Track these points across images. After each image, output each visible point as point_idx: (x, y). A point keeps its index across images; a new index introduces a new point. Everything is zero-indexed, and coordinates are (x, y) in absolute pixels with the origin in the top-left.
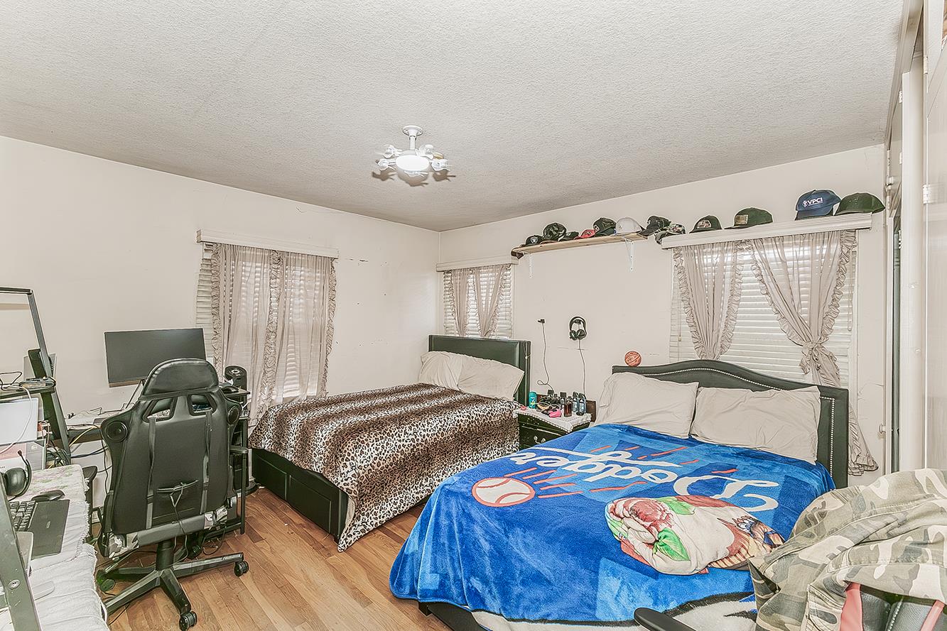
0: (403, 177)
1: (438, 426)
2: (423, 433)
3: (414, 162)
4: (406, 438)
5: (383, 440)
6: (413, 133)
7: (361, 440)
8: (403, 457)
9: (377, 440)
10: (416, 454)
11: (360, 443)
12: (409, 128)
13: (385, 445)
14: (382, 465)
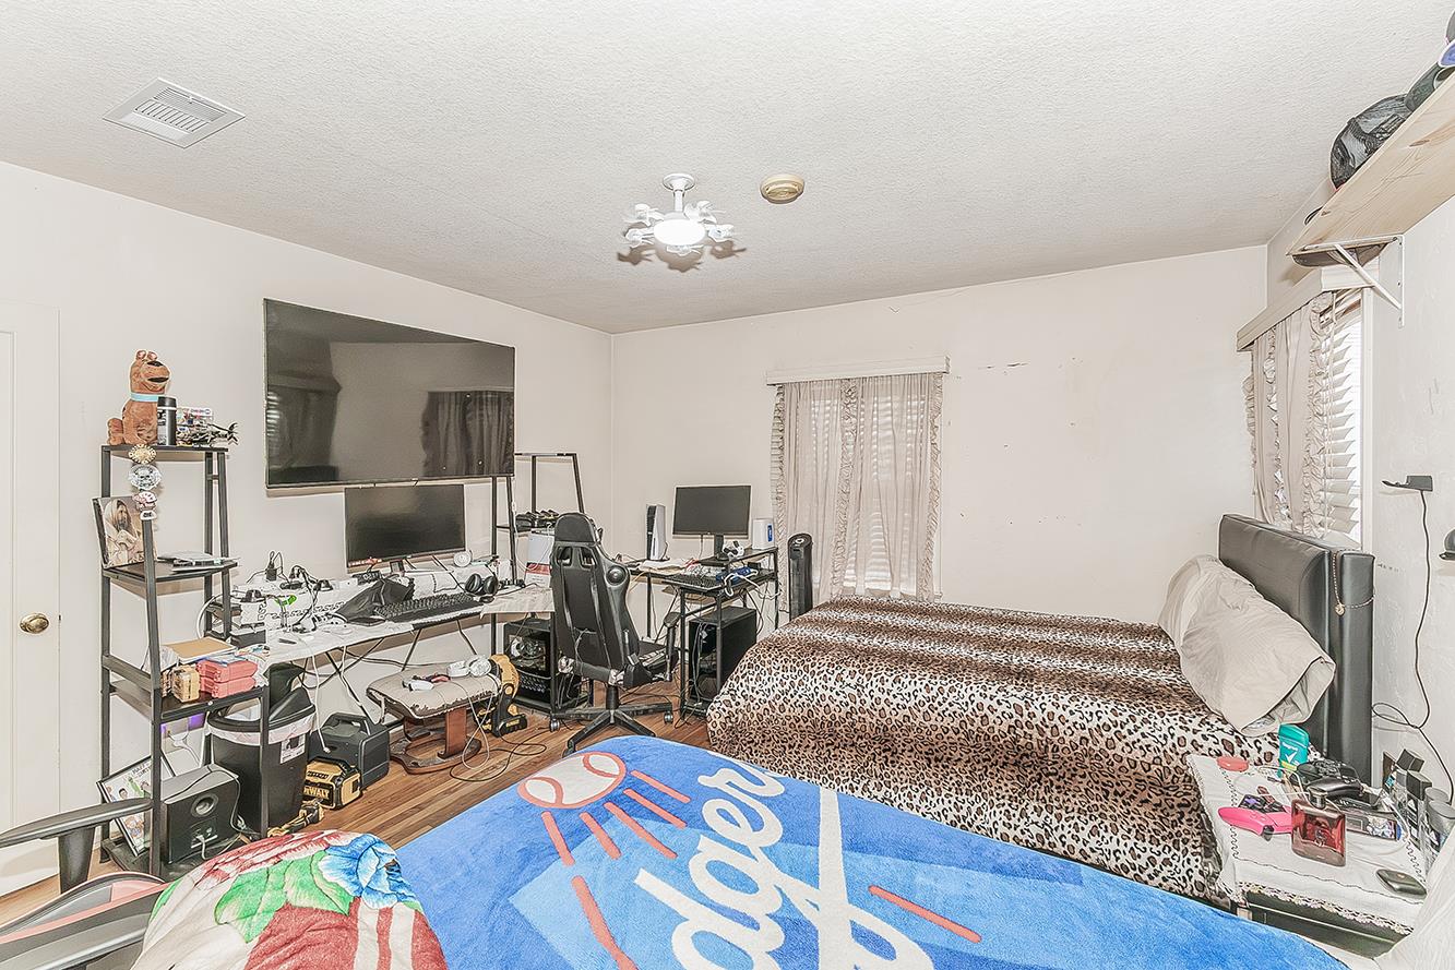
0: (662, 256)
1: (919, 694)
2: (877, 694)
3: (680, 231)
4: (838, 689)
5: (794, 674)
6: (679, 184)
7: (762, 658)
8: (828, 717)
9: (785, 669)
10: (858, 726)
11: (758, 663)
12: (673, 178)
13: (796, 682)
14: (787, 713)
